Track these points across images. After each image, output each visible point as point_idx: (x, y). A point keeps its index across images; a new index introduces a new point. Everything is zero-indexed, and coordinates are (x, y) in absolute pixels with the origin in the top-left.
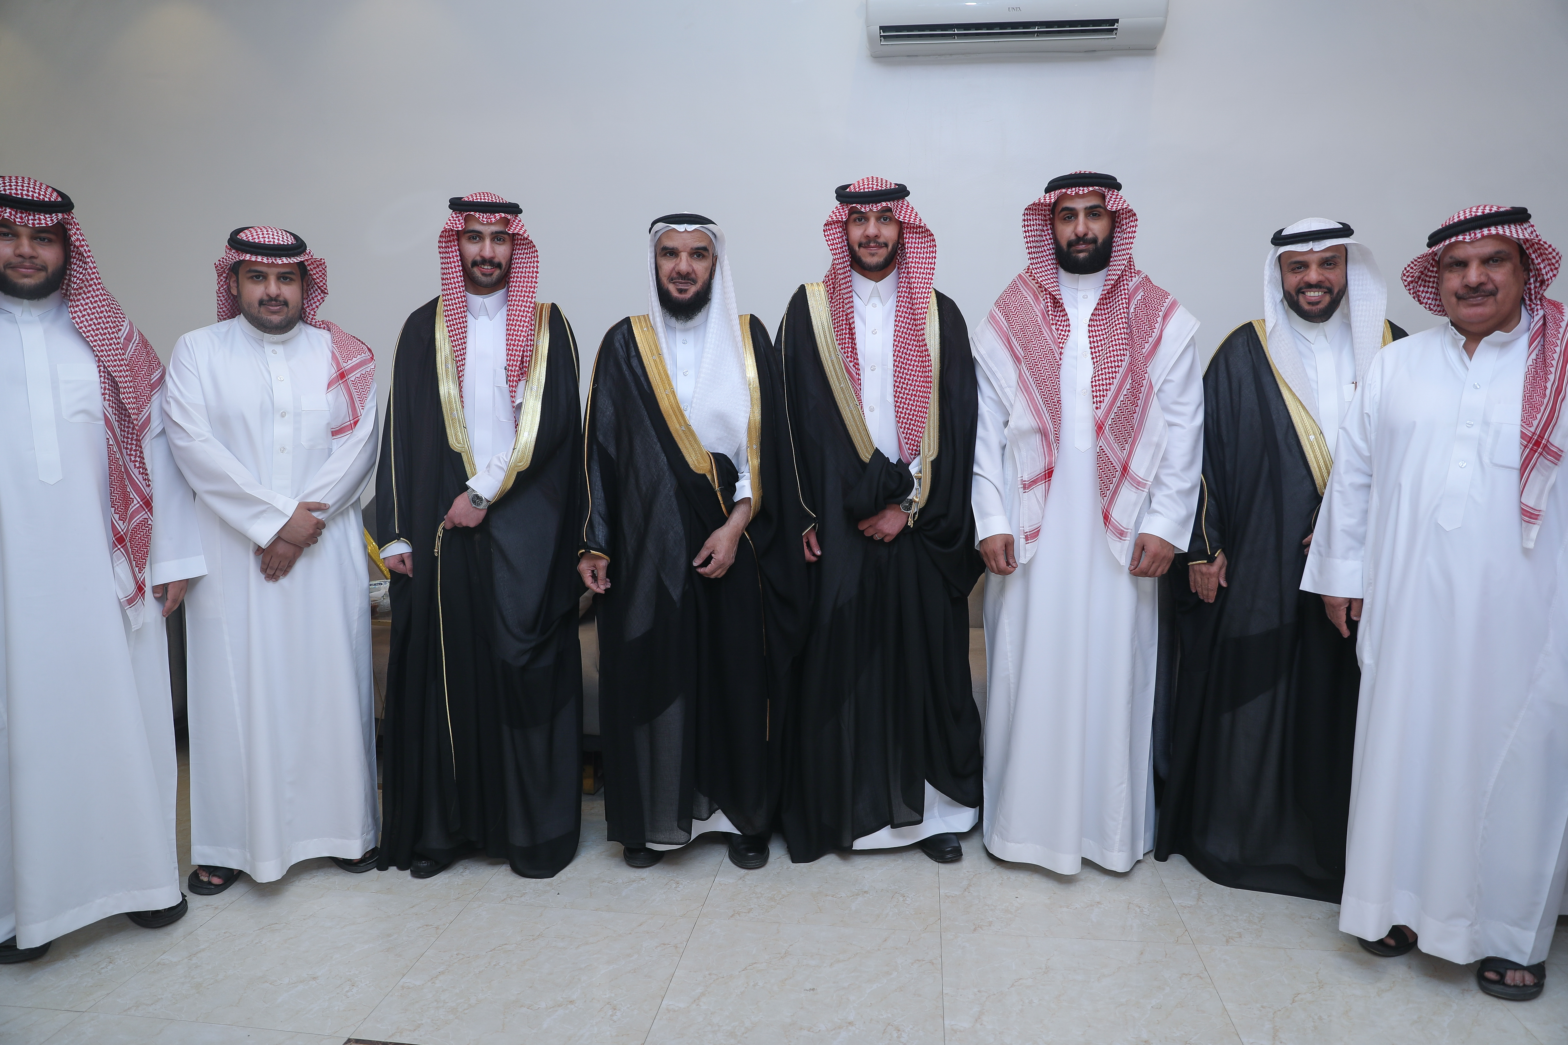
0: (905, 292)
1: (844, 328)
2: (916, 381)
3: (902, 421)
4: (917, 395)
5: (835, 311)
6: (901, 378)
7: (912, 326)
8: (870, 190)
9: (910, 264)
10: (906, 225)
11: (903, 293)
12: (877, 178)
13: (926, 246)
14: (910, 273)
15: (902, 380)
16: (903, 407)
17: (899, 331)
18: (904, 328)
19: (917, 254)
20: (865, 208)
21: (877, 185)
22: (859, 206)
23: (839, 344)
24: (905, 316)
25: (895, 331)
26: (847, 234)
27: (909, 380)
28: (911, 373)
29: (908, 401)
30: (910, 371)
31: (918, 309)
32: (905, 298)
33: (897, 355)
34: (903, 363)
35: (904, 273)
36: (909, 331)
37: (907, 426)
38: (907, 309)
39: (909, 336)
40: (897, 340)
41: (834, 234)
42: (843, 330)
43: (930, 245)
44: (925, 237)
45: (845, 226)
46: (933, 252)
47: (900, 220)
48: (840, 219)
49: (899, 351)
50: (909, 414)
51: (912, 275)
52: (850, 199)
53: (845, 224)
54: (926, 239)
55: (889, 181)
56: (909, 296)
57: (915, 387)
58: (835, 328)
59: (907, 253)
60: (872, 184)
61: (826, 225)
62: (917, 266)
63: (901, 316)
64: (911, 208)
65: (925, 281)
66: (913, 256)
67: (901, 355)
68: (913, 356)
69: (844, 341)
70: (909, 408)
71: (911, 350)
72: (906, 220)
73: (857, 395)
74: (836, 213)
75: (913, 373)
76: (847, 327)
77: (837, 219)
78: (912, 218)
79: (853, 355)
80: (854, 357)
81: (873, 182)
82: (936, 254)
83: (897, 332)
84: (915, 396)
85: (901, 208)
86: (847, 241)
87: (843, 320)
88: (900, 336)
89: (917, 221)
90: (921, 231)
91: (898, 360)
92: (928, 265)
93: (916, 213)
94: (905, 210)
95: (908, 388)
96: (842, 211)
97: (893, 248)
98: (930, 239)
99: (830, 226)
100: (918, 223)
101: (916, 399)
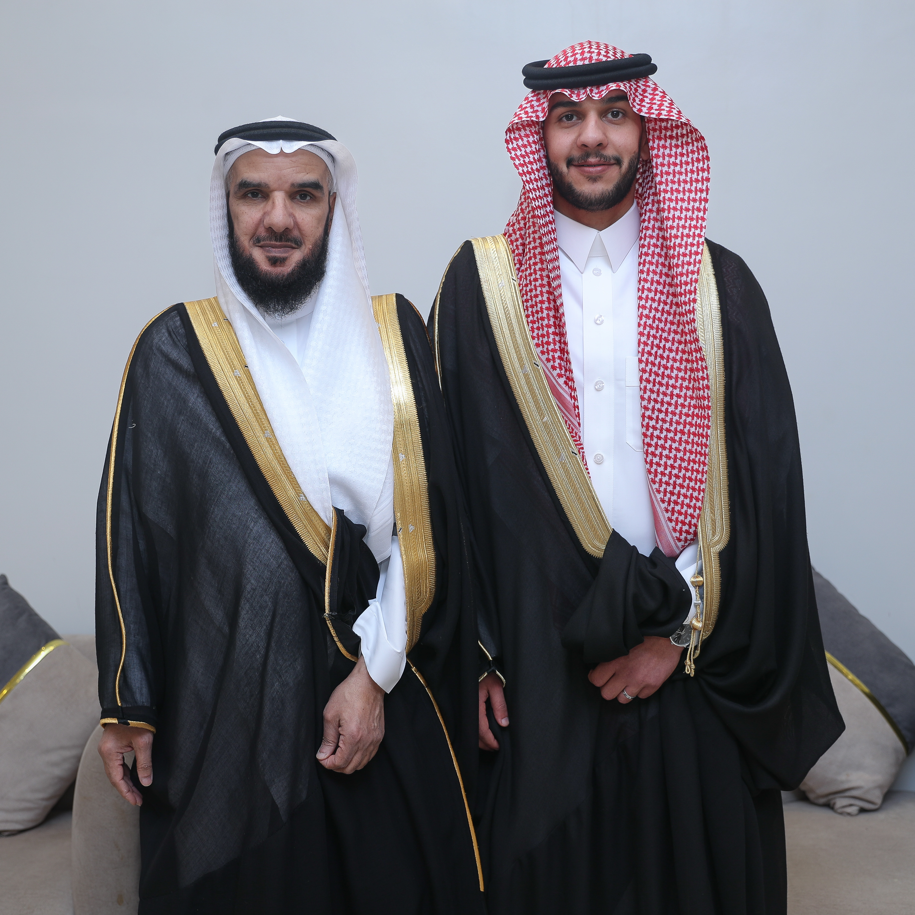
0: (656, 246)
1: (545, 315)
2: (683, 406)
3: (661, 480)
4: (686, 430)
5: (528, 285)
7: (671, 307)
8: (586, 62)
9: (662, 195)
11: (652, 248)
12: (598, 43)
13: (690, 160)
14: (663, 210)
15: (658, 406)
16: (661, 453)
17: (648, 317)
18: (656, 310)
19: (674, 176)
20: (578, 95)
21: (599, 54)
22: (567, 93)
23: (538, 345)
24: (656, 289)
25: (641, 317)
26: (546, 146)
27: (669, 404)
28: (672, 392)
29: (669, 442)
30: (670, 389)
31: (681, 275)
32: (656, 257)
33: (647, 359)
34: (657, 375)
35: (651, 211)
36: (666, 315)
37: (670, 488)
38: (661, 277)
39: (665, 325)
40: (646, 332)
41: (523, 146)
42: (542, 318)
43: (698, 158)
44: (688, 144)
45: (543, 130)
46: (703, 170)
47: (642, 114)
48: (533, 119)
49: (650, 353)
50: (673, 467)
51: (666, 214)
52: (549, 82)
53: (544, 127)
54: (690, 148)
56: (663, 253)
57: (680, 418)
58: (528, 316)
59: (656, 175)
60: (589, 52)
61: (509, 130)
62: (677, 197)
63: (649, 290)
64: (660, 92)
65: (690, 224)
66: (667, 180)
67: (653, 360)
68: (675, 360)
69: (545, 340)
70: (672, 455)
71: (671, 350)
72: (653, 113)
73: (574, 435)
74: (526, 107)
75: (676, 391)
76: (552, 313)
77: (529, 119)
78: (664, 110)
79: (563, 364)
80: (564, 367)
81: (592, 50)
82: (709, 173)
83: (644, 319)
84: (682, 432)
85: (642, 93)
86: (547, 157)
87: (542, 302)
88: (650, 324)
89: (673, 116)
90: (681, 133)
91: (648, 369)
92: (696, 194)
93: (670, 102)
94: (650, 97)
95: (668, 419)
96: (538, 104)
97: (630, 166)
98: (697, 147)
99: (517, 132)
100: (674, 118)
101: (685, 438)
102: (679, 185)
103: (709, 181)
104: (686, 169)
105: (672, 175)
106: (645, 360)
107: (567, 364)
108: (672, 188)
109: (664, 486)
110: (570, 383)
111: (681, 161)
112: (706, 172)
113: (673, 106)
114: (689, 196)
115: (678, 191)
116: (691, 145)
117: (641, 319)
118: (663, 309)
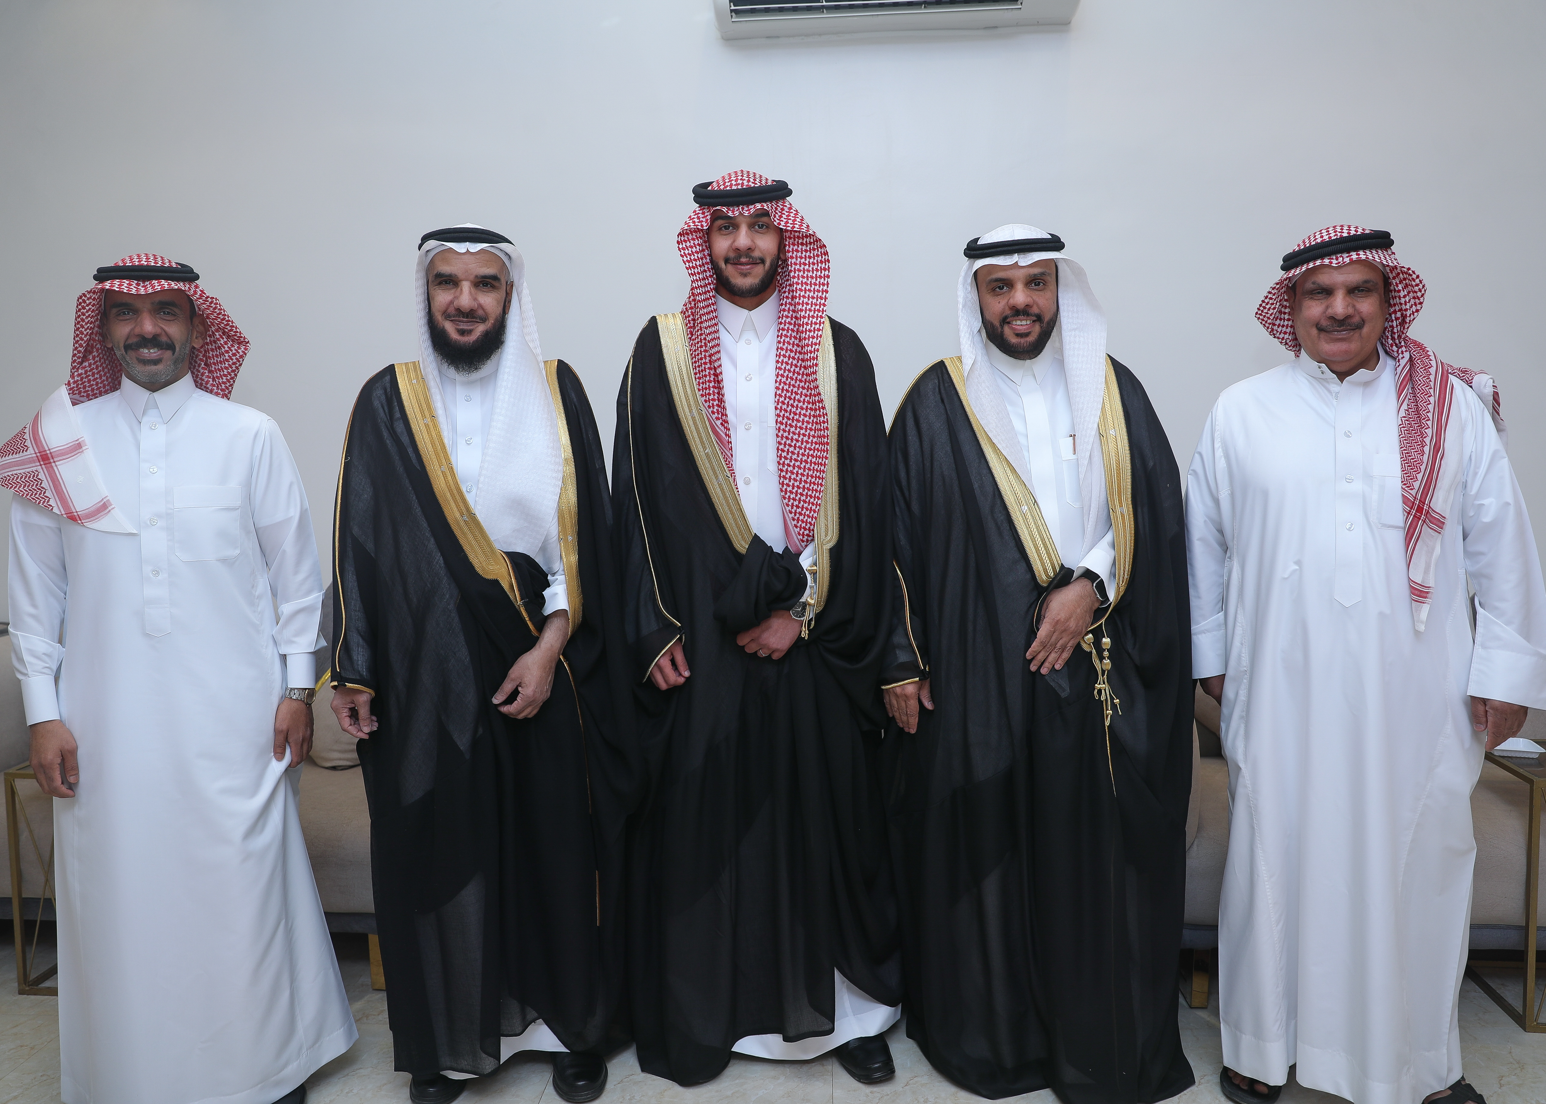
0: (790, 323)
1: (707, 373)
2: (807, 442)
3: (789, 496)
4: (809, 460)
5: (695, 351)
6: (787, 438)
7: (800, 369)
8: (739, 187)
9: (795, 286)
10: (788, 234)
11: (787, 325)
12: (748, 172)
13: (815, 261)
14: (796, 297)
15: (788, 442)
16: (790, 477)
17: (782, 376)
18: (789, 371)
19: (804, 273)
20: (733, 212)
21: (749, 181)
22: (725, 209)
23: (702, 395)
24: (789, 355)
26: (710, 247)
27: (797, 441)
28: (799, 432)
29: (796, 469)
30: (798, 430)
31: (808, 345)
32: (790, 332)
33: (781, 407)
34: (788, 419)
35: (787, 297)
36: (796, 375)
37: (796, 503)
38: (793, 347)
39: (796, 382)
40: (781, 387)
41: (691, 247)
42: (706, 376)
43: (821, 261)
44: (814, 249)
45: (707, 236)
46: (825, 269)
47: (781, 227)
48: (699, 227)
49: (783, 403)
50: (798, 487)
51: (797, 300)
52: (712, 200)
53: (707, 234)
54: (816, 252)
55: (764, 176)
56: (795, 329)
57: (805, 451)
58: (696, 374)
59: (791, 271)
60: (741, 179)
61: (680, 234)
62: (805, 288)
63: (784, 356)
64: (794, 210)
65: (815, 308)
66: (798, 275)
67: (786, 408)
68: (802, 408)
69: (707, 391)
70: (798, 478)
71: (799, 401)
72: (789, 226)
73: (728, 463)
74: (694, 218)
75: (802, 432)
76: (712, 372)
77: (695, 227)
78: (796, 224)
79: (720, 410)
80: (721, 413)
81: (744, 178)
82: (829, 272)
83: (780, 377)
84: (806, 462)
85: (780, 211)
86: (710, 255)
87: (705, 363)
88: (784, 381)
89: (803, 229)
90: (809, 241)
91: (781, 414)
92: (820, 287)
93: (801, 218)
94: (787, 214)
95: (796, 452)
96: (703, 216)
97: (771, 265)
98: (821, 252)
99: (686, 236)
100: (804, 231)
101: (808, 466)
102: (808, 279)
103: (829, 278)
104: (813, 268)
105: (802, 272)
106: (779, 408)
107: (724, 410)
108: (802, 281)
109: (792, 501)
110: (726, 425)
111: (809, 262)
112: (827, 271)
113: (803, 222)
114: (814, 288)
115: (806, 284)
116: (816, 250)
117: (777, 377)
118: (794, 370)
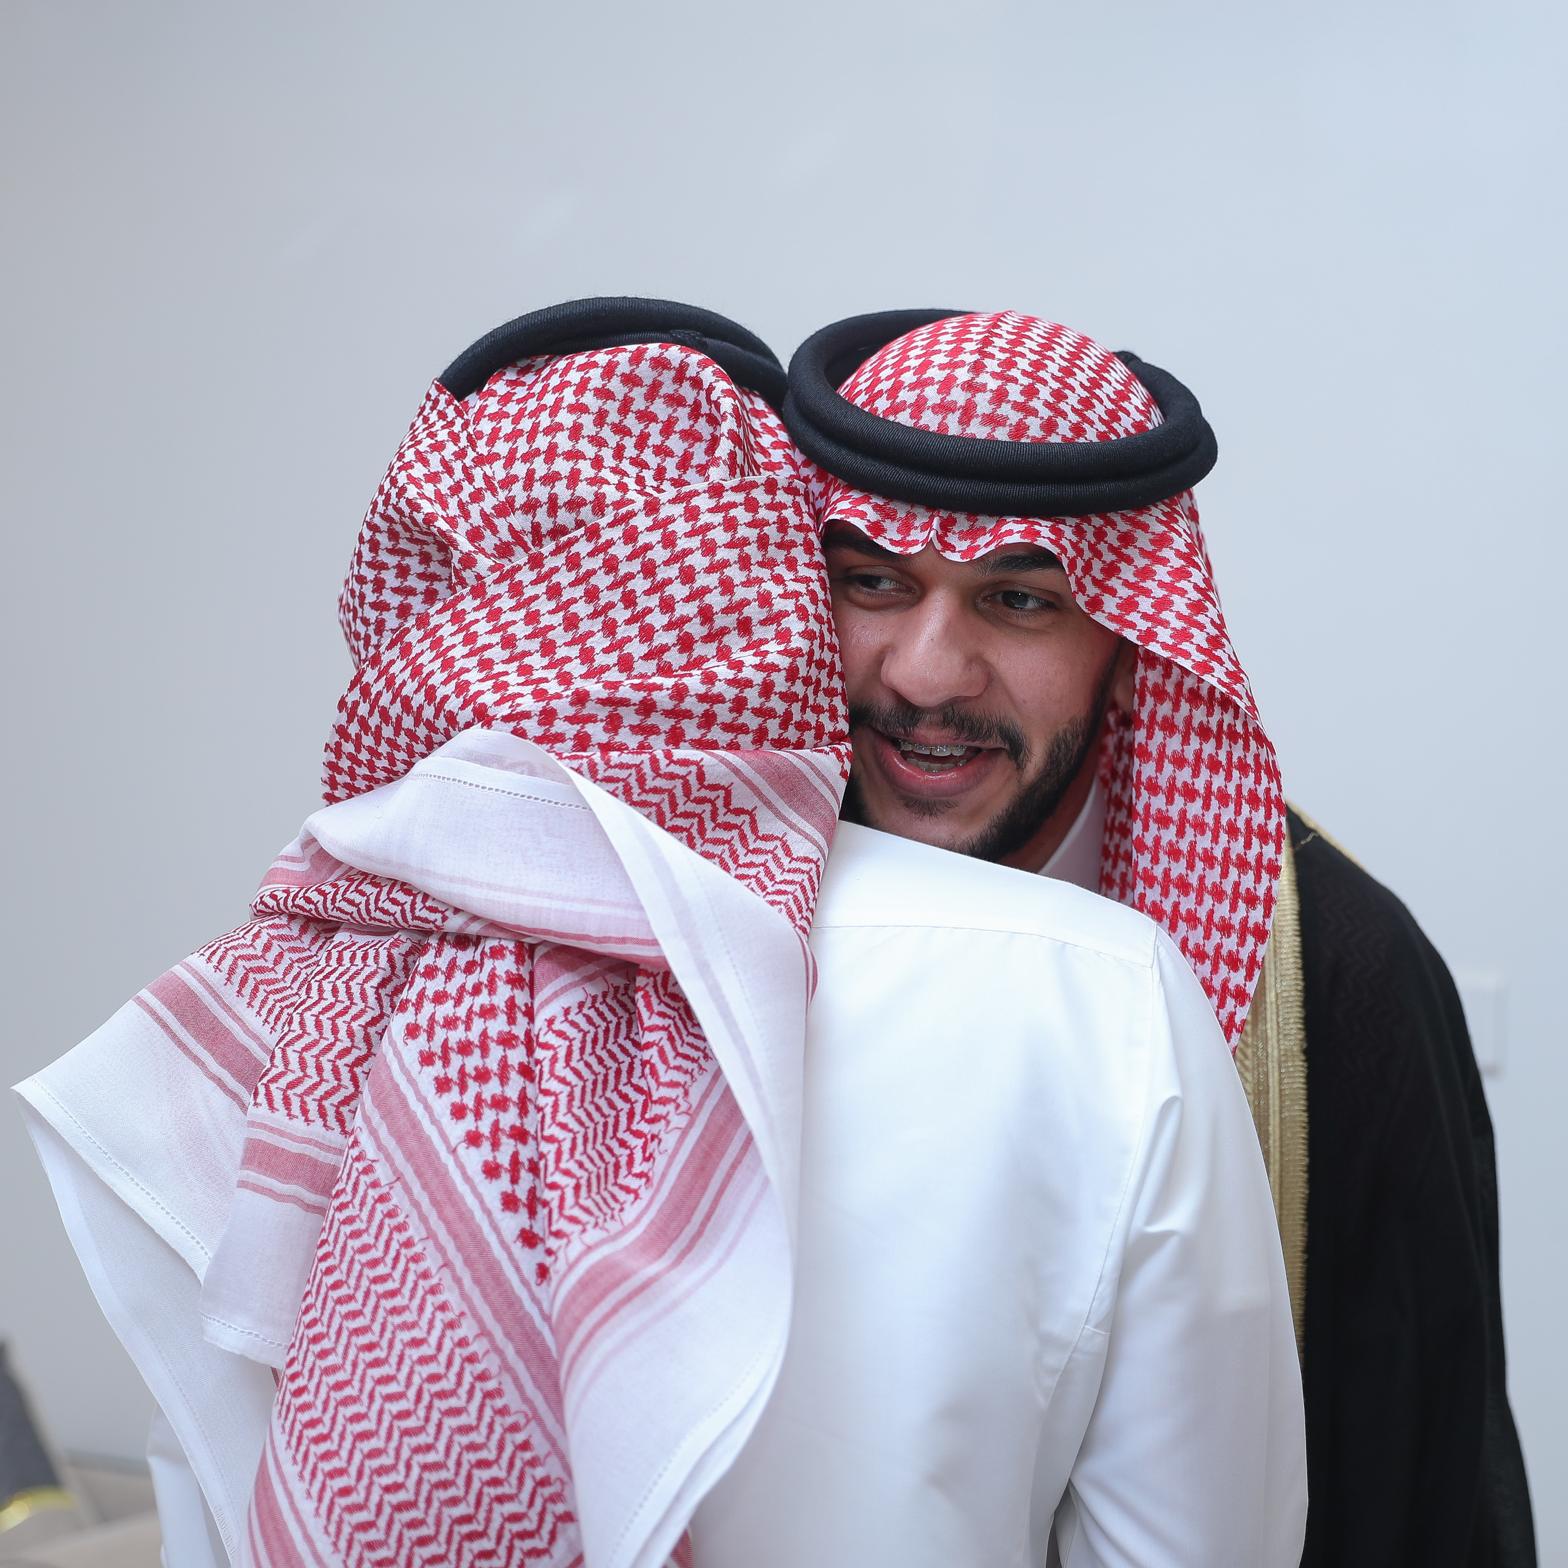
92: (1233, 908)
